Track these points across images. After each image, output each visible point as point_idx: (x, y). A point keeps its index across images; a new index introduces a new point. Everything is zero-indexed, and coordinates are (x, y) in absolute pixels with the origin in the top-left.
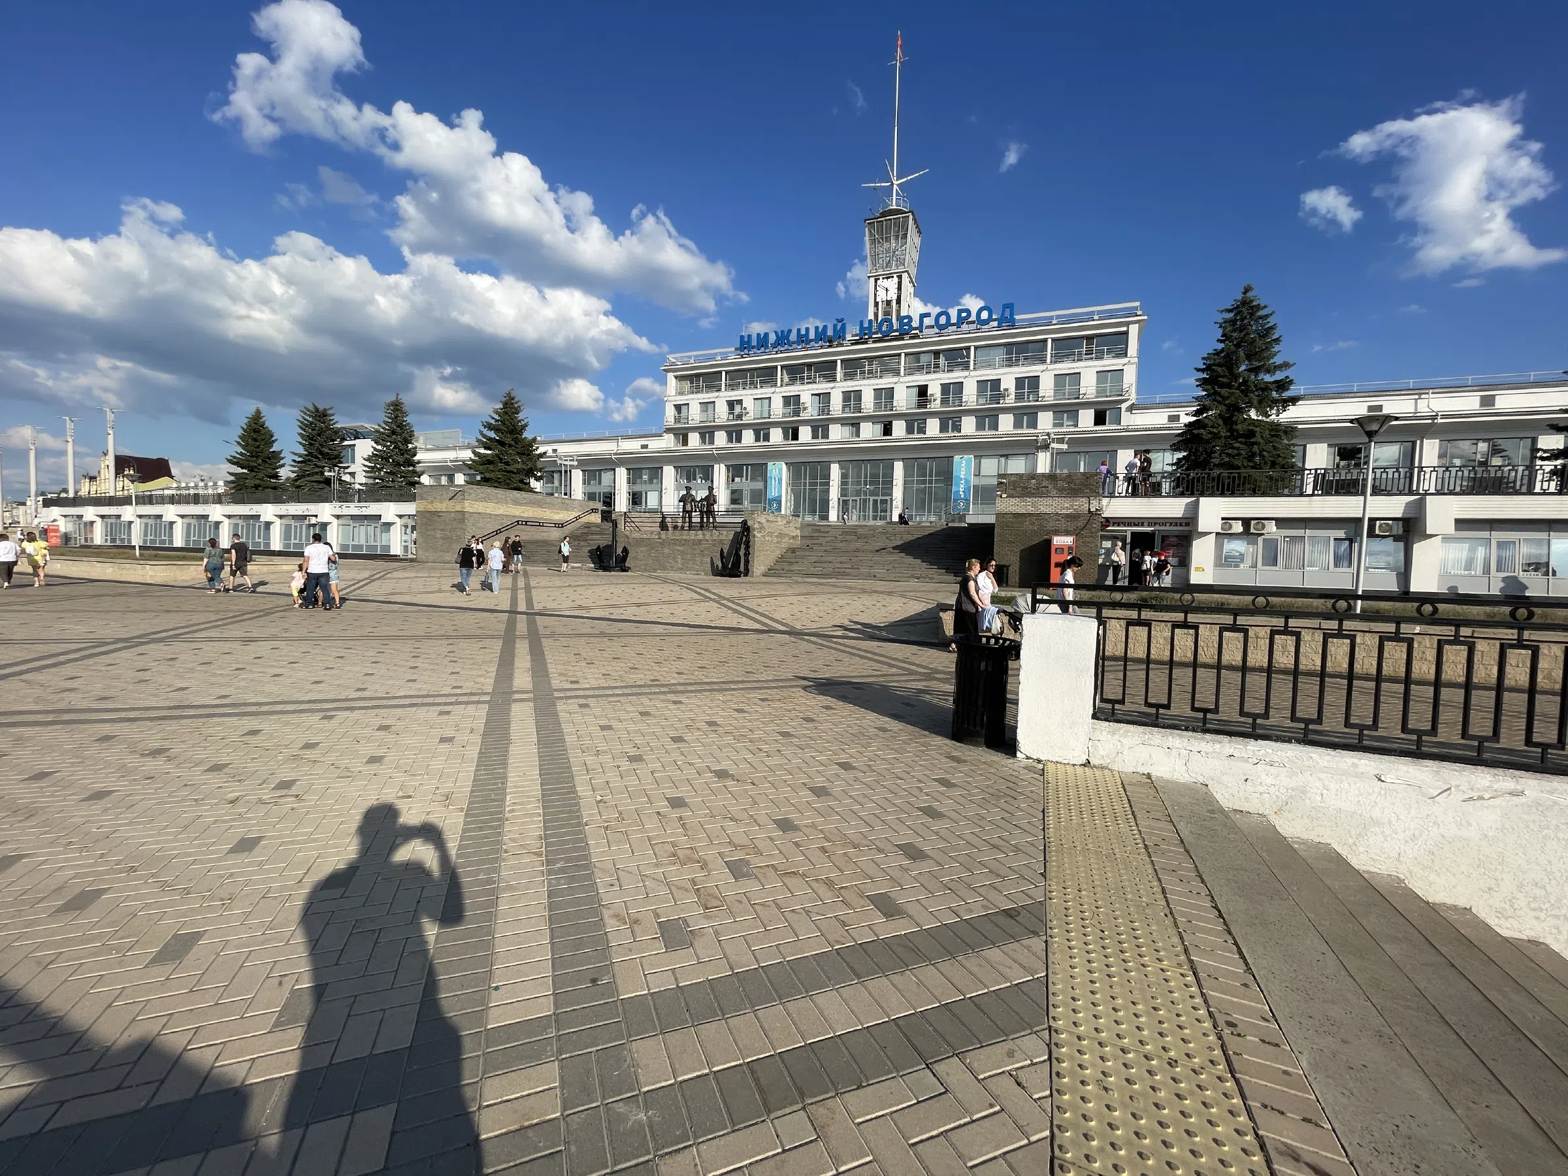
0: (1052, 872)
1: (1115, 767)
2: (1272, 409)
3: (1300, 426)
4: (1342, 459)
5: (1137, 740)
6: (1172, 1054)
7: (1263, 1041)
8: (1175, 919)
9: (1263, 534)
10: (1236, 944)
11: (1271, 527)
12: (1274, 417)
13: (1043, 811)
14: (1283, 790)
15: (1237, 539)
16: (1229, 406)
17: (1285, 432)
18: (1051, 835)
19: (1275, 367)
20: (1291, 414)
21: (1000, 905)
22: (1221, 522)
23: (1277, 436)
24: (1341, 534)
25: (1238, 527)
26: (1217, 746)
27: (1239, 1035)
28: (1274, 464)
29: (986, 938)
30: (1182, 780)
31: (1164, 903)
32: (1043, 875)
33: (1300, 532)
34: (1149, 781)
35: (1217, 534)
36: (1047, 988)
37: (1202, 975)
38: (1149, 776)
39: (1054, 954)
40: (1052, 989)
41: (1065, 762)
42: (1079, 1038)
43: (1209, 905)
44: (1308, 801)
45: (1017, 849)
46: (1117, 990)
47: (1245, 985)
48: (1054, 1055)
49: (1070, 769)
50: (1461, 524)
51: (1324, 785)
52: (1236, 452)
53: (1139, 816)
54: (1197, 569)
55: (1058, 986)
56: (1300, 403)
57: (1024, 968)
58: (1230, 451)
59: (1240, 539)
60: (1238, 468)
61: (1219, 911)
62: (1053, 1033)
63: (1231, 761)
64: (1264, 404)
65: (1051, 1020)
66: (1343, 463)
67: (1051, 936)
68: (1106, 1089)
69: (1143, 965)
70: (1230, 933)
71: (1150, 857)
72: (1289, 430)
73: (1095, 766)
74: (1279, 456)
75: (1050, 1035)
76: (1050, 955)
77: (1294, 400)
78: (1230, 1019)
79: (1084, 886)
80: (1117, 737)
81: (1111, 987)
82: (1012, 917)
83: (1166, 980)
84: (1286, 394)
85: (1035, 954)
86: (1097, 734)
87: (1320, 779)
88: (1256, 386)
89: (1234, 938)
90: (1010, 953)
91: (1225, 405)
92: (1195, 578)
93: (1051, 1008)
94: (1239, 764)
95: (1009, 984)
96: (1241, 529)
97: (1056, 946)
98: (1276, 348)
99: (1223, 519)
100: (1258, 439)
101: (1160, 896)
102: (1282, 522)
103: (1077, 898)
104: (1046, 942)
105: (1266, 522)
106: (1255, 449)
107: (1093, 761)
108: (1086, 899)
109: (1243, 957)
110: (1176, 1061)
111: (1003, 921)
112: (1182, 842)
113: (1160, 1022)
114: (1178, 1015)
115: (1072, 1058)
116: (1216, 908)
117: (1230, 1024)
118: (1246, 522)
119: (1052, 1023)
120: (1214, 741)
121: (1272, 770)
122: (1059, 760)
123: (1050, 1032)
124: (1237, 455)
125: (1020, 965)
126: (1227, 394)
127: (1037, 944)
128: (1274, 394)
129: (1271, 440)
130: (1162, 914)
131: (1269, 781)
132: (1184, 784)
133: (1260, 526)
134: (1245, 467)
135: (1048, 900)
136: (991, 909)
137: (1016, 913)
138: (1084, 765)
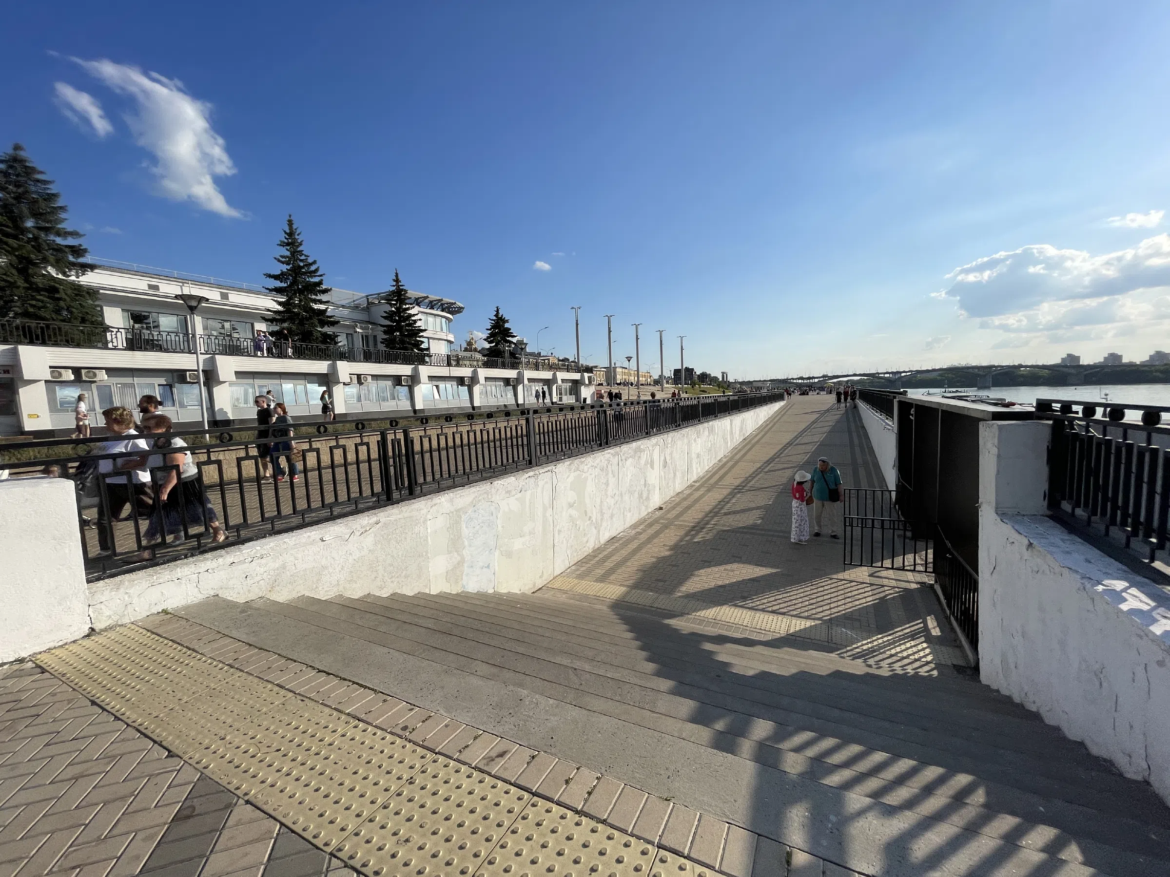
0: (177, 746)
1: (126, 621)
2: (70, 270)
3: (101, 291)
4: (135, 322)
5: (145, 584)
6: (405, 777)
7: (423, 722)
8: (309, 698)
9: (95, 382)
10: (354, 683)
11: (103, 376)
12: (73, 278)
13: (93, 703)
14: (272, 573)
15: (69, 386)
16: (21, 258)
17: (88, 293)
18: (134, 717)
19: (66, 233)
20: (89, 279)
21: (162, 820)
22: (49, 370)
23: (81, 296)
24: (163, 381)
25: (69, 376)
26: (220, 560)
27: (413, 729)
28: (83, 320)
29: (191, 859)
30: (196, 601)
31: (290, 695)
32: (171, 754)
33: (128, 380)
34: (170, 616)
35: (46, 381)
36: (293, 831)
37: (363, 716)
38: (165, 612)
39: (266, 803)
40: (298, 828)
41: (61, 643)
42: (357, 834)
43: (314, 672)
44: (288, 572)
45: (108, 757)
46: (337, 778)
47: (385, 701)
48: (358, 866)
49: (74, 648)
50: (238, 374)
51: (295, 557)
52: (40, 304)
53: (196, 648)
54: (30, 416)
55: (301, 821)
56: (96, 271)
57: (257, 840)
58: (34, 302)
59: (75, 386)
60: (47, 320)
61: (325, 672)
62: (339, 854)
63: (234, 567)
64: (62, 265)
65: (325, 848)
66: (137, 326)
67: (246, 794)
68: (407, 841)
69: (330, 745)
70: (345, 679)
71: (243, 671)
72: (92, 292)
73: (102, 630)
74: (87, 313)
75: (338, 858)
76: (265, 807)
77: (92, 267)
78: (401, 726)
79: (222, 733)
80: (122, 590)
81: (331, 779)
82: (188, 817)
83: (352, 739)
84: (81, 260)
85: (252, 821)
86: (99, 597)
87: (292, 554)
88: (48, 245)
89: (350, 681)
90: (230, 845)
91: (16, 256)
92: (29, 425)
93: (314, 841)
94: (240, 567)
95: (263, 867)
96: (72, 377)
97: (260, 796)
98: (63, 215)
99: (51, 367)
100: (62, 295)
101: (283, 692)
102: (111, 371)
103: (228, 746)
104: (248, 802)
105: (97, 371)
106: (62, 303)
107: (98, 626)
108: (237, 740)
109: (365, 687)
110: (411, 778)
111: (186, 828)
112: (250, 645)
113: (380, 767)
114: (382, 752)
115: (369, 851)
116: (320, 671)
117: (405, 728)
118: (77, 371)
119: (328, 849)
120: (217, 558)
121: (263, 561)
122: (52, 645)
123: (336, 857)
124: (42, 307)
125: (251, 842)
126: (15, 246)
127: (242, 811)
128: (71, 258)
129: (77, 298)
130: (299, 701)
131: (262, 570)
132: (200, 603)
133: (91, 374)
134: (54, 320)
135: (205, 771)
136: (156, 834)
137: (190, 810)
138: (88, 636)
